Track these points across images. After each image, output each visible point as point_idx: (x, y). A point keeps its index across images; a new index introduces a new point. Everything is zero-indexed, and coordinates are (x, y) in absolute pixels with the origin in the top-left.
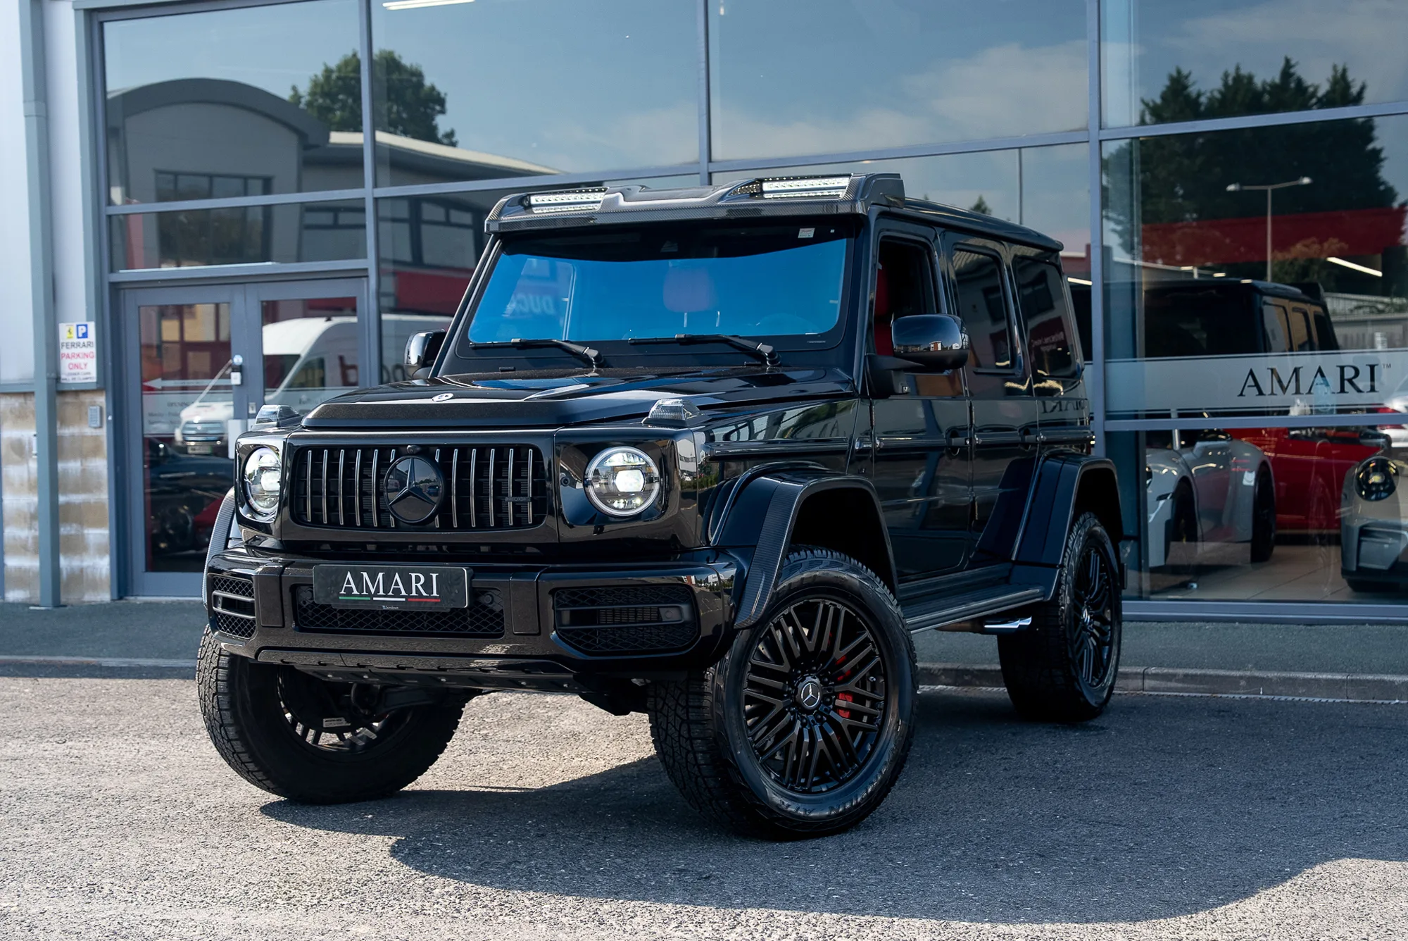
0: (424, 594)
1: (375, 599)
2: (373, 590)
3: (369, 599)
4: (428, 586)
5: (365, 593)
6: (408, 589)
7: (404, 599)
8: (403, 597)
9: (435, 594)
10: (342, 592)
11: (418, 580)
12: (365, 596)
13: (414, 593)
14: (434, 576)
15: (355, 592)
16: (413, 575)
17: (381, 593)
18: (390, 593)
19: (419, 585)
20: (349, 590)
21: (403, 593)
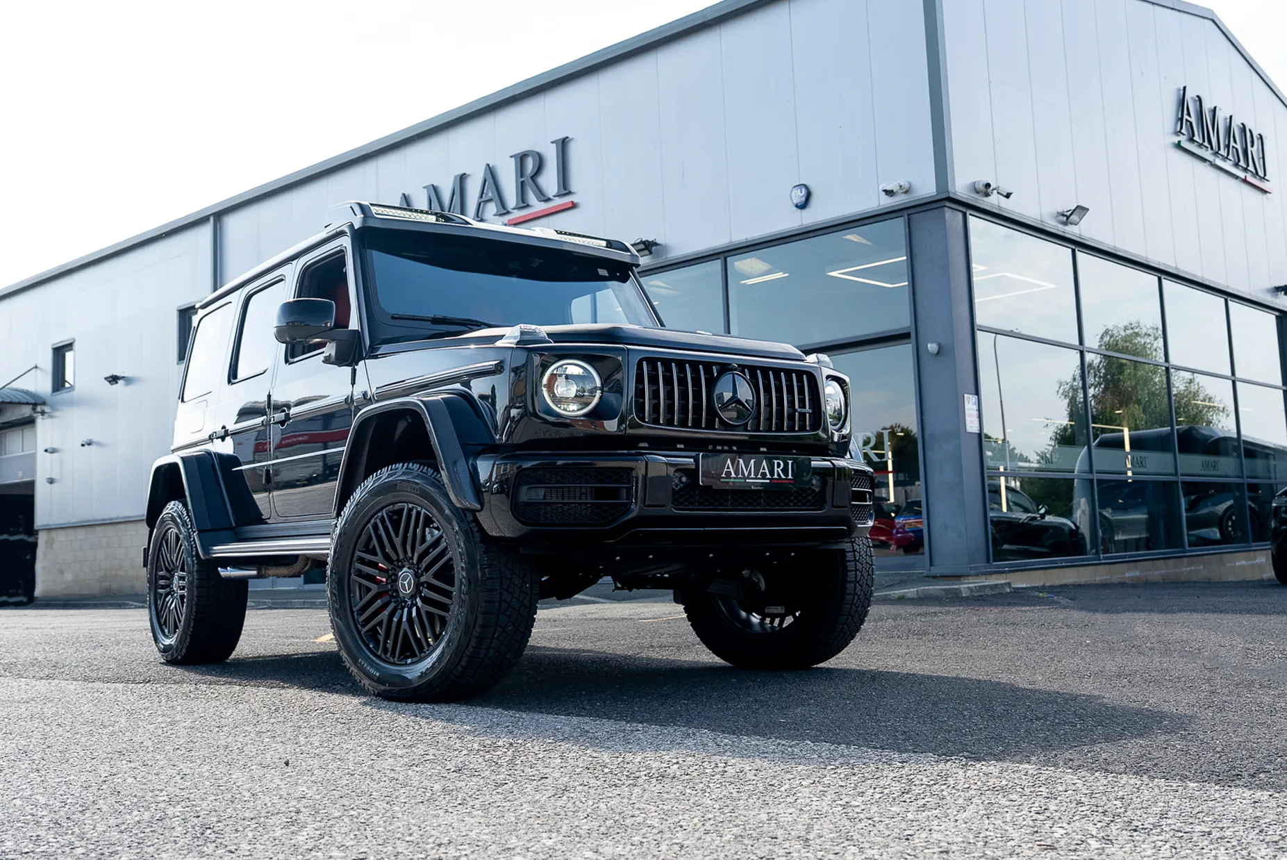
0: (783, 477)
1: (747, 481)
2: (746, 474)
3: (743, 481)
4: (785, 471)
5: (740, 476)
6: (772, 473)
7: (768, 481)
8: (768, 479)
9: (790, 477)
10: (723, 475)
11: (779, 465)
12: (740, 478)
13: (776, 476)
14: (790, 462)
15: (733, 475)
16: (776, 462)
17: (752, 476)
18: (759, 476)
19: (779, 470)
20: (728, 474)
21: (768, 476)
